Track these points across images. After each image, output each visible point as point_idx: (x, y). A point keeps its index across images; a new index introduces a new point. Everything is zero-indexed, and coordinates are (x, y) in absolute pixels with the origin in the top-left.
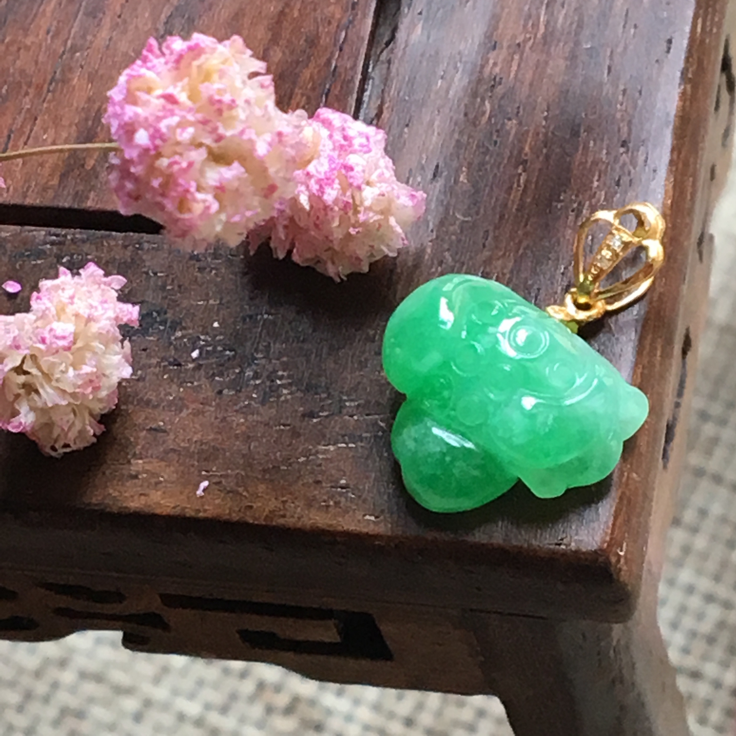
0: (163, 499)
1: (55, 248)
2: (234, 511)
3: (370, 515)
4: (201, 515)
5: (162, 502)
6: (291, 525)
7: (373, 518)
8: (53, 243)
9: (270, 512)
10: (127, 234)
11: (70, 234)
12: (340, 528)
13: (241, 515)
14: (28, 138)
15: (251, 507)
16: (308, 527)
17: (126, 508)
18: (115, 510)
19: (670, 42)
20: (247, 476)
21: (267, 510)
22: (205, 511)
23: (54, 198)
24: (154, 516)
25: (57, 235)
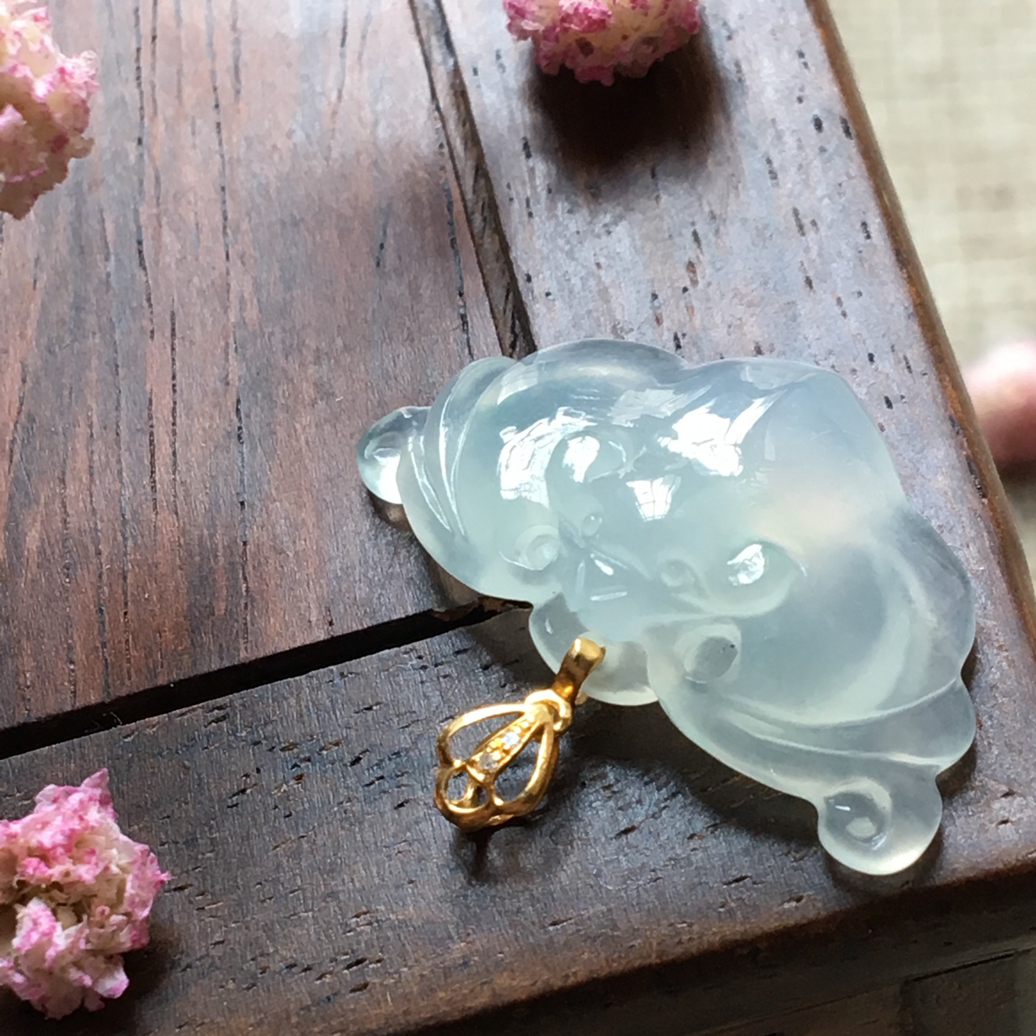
0: (514, 979)
1: (224, 724)
2: (614, 961)
3: (788, 901)
4: (572, 980)
5: (515, 983)
6: (694, 950)
7: (794, 904)
8: (217, 720)
9: (659, 944)
10: (310, 674)
11: (236, 698)
12: (758, 932)
13: (624, 962)
14: (126, 604)
15: (633, 946)
16: (717, 945)
17: (470, 1008)
18: (457, 1015)
19: (864, 224)
20: (610, 910)
21: (655, 944)
22: (575, 974)
23: (194, 663)
24: (513, 1006)
25: (220, 708)
